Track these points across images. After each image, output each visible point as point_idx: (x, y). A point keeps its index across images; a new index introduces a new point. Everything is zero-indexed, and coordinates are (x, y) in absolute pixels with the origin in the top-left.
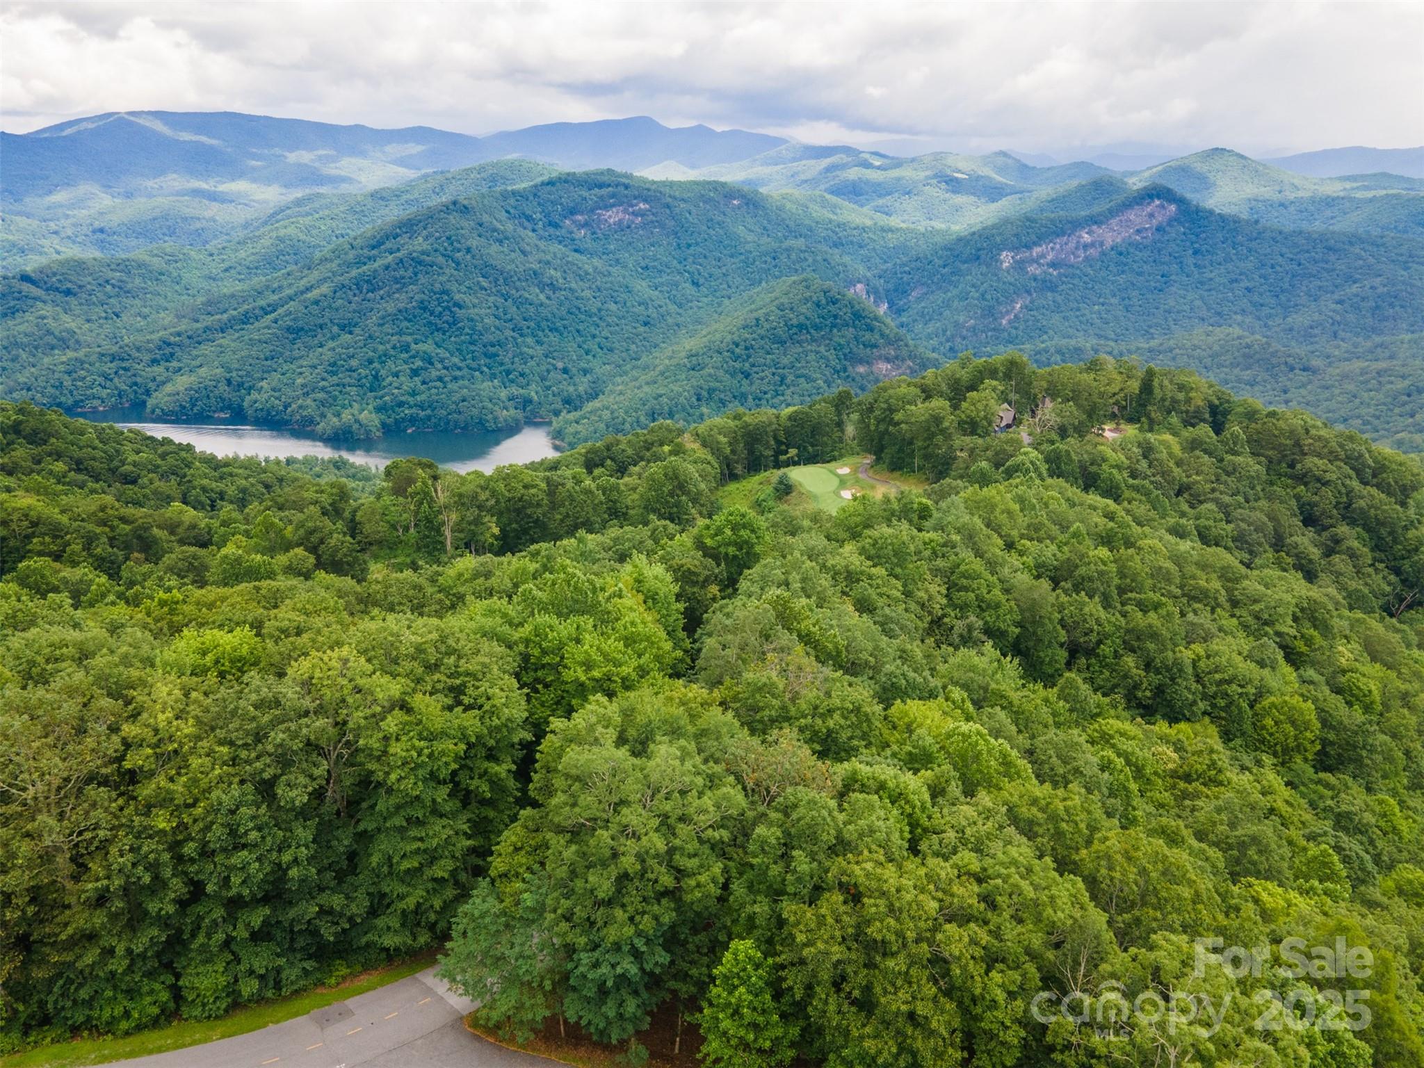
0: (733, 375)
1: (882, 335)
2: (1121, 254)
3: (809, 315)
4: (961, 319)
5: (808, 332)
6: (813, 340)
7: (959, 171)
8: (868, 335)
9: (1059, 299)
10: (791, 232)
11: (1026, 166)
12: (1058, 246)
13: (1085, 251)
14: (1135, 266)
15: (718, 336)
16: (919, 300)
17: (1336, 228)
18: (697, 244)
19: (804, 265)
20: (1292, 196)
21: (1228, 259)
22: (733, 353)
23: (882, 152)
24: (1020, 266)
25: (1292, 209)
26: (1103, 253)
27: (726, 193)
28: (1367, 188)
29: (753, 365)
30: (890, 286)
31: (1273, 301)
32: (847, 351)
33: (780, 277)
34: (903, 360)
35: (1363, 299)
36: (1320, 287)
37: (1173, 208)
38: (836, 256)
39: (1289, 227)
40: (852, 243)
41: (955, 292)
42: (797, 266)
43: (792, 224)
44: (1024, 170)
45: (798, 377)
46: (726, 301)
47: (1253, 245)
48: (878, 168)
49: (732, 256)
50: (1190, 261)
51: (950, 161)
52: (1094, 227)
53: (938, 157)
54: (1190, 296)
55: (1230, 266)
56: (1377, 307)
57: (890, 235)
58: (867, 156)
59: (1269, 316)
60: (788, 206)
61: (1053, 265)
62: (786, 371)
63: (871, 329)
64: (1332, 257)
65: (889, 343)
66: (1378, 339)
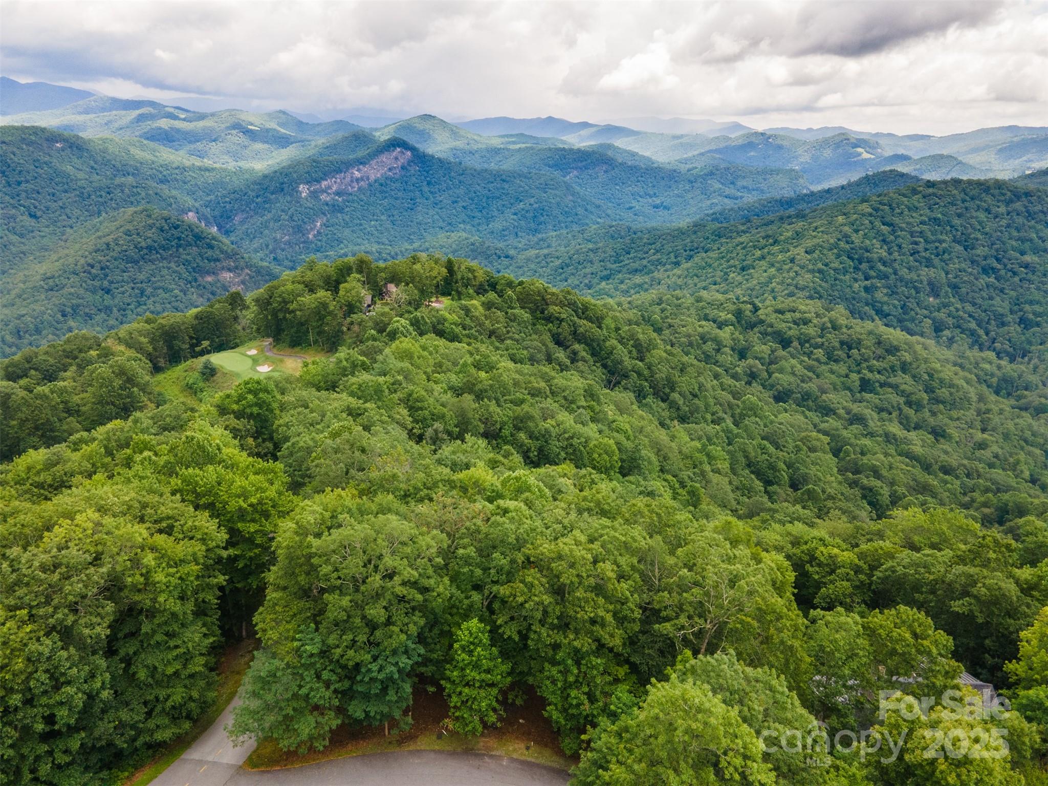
0: (94, 292)
1: (222, 252)
2: (382, 185)
3: (156, 239)
4: (278, 236)
5: (157, 252)
6: (163, 258)
7: (252, 124)
8: (210, 253)
9: (347, 218)
10: (118, 170)
11: (301, 123)
12: (339, 180)
13: (358, 183)
14: (393, 193)
15: (71, 260)
16: (242, 222)
17: (504, 167)
18: (27, 182)
19: (138, 198)
20: (475, 148)
21: (448, 188)
22: (90, 273)
23: (183, 107)
24: (314, 195)
25: (477, 155)
26: (370, 185)
27: (48, 137)
28: (514, 143)
29: (112, 282)
30: (216, 213)
31: (479, 214)
32: (195, 265)
33: (118, 209)
34: (242, 269)
35: (527, 211)
36: (503, 205)
37: (409, 153)
38: (165, 190)
39: (478, 167)
40: (177, 180)
41: (269, 216)
42: (132, 199)
43: (118, 165)
44: (300, 125)
45: (155, 289)
46: (68, 230)
47: (461, 178)
48: (184, 120)
49: (66, 191)
50: (426, 189)
51: (243, 117)
52: (361, 167)
53: (232, 112)
54: (431, 212)
55: (451, 192)
56: (535, 216)
57: (207, 174)
58: (171, 110)
59: (479, 224)
60: (111, 149)
61: (338, 193)
62: (144, 285)
63: (211, 247)
64: (506, 186)
65: (229, 257)
66: (540, 236)
